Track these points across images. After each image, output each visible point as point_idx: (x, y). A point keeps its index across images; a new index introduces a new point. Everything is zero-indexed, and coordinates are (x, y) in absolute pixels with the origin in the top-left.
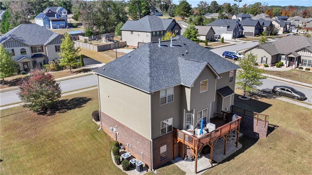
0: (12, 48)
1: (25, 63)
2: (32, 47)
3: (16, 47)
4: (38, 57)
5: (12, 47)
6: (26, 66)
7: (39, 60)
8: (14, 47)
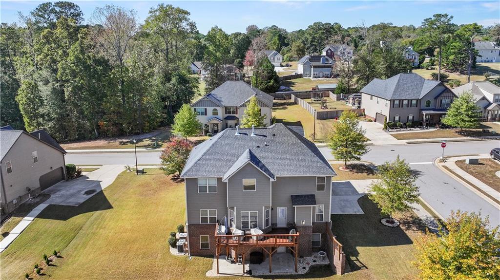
0: (206, 108)
1: (216, 124)
2: (226, 108)
3: (209, 106)
4: (230, 119)
5: (205, 106)
6: (216, 128)
7: (230, 122)
8: (207, 106)
